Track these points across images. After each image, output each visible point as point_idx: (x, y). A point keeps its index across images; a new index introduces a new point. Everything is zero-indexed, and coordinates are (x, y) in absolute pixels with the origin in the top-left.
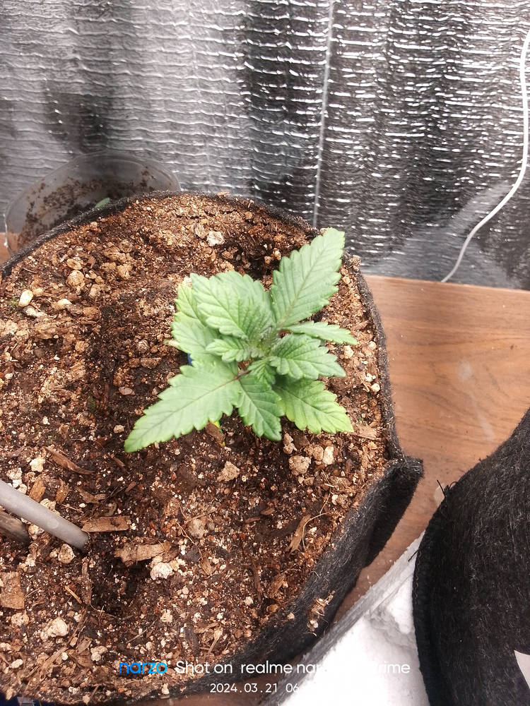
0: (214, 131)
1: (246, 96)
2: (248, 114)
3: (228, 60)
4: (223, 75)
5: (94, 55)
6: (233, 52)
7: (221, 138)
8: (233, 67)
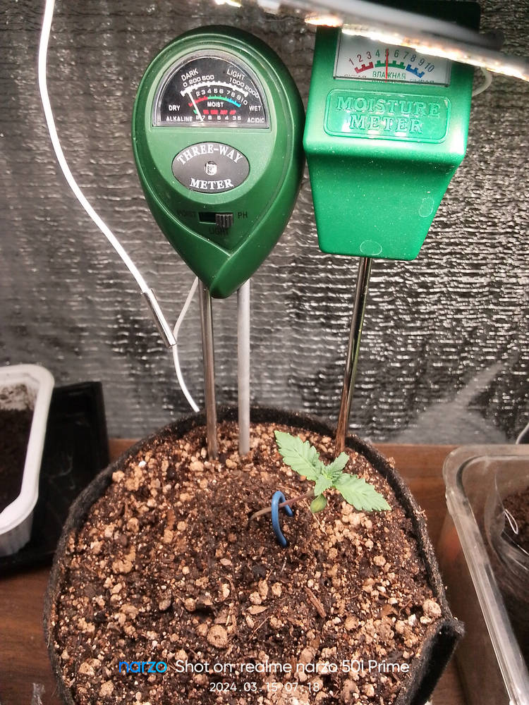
0: (261, 340)
1: (291, 313)
2: (291, 326)
3: (280, 288)
4: (274, 299)
5: (167, 289)
6: (284, 282)
7: (267, 345)
8: (283, 293)
